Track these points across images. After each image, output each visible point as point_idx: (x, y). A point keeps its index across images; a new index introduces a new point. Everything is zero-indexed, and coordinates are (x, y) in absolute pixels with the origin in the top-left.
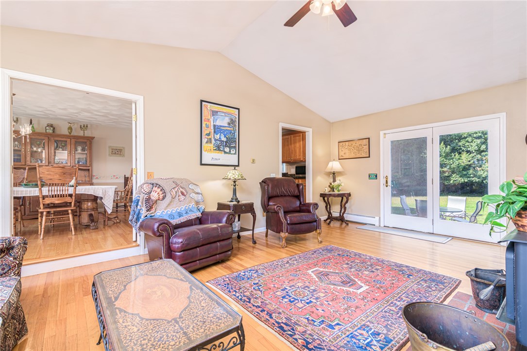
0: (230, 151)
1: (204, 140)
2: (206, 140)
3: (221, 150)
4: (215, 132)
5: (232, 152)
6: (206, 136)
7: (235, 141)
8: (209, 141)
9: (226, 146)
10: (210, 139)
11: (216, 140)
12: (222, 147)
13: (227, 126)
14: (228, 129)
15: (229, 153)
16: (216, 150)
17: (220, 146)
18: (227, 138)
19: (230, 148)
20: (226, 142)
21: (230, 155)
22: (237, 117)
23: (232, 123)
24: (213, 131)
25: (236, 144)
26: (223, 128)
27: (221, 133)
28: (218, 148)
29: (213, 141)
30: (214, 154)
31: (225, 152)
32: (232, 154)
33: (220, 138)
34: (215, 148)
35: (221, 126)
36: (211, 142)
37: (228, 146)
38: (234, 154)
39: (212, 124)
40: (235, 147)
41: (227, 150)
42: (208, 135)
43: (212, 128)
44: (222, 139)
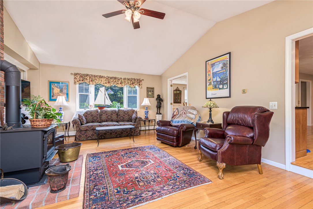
0: (223, 87)
1: (208, 84)
2: (209, 83)
3: (217, 88)
4: (213, 77)
5: (225, 87)
6: (209, 81)
7: (227, 79)
8: (210, 84)
9: (220, 84)
10: (211, 82)
11: (214, 82)
12: (217, 85)
13: (221, 70)
14: (222, 71)
15: (223, 88)
16: (214, 88)
17: (216, 85)
18: (221, 78)
19: (223, 84)
20: (220, 81)
21: (223, 90)
22: (228, 60)
23: (224, 66)
24: (212, 77)
25: (227, 81)
26: (218, 73)
27: (217, 76)
28: (215, 87)
29: (212, 83)
30: (213, 91)
31: (220, 89)
32: (224, 89)
33: (216, 80)
34: (213, 87)
35: (217, 72)
36: (211, 84)
37: (221, 84)
38: (226, 88)
39: (212, 72)
40: (227, 83)
41: (221, 86)
42: (210, 80)
43: (212, 75)
44: (218, 80)
